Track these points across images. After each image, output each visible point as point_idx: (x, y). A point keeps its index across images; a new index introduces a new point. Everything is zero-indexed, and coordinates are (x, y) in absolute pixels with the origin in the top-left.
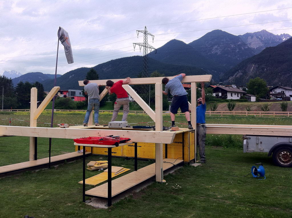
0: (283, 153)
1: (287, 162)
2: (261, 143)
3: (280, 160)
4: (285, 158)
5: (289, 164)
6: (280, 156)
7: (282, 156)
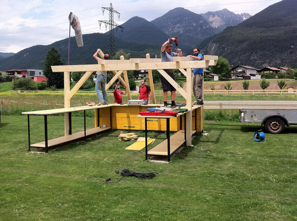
0: (273, 123)
1: (276, 130)
2: (255, 115)
3: (271, 128)
4: (275, 127)
5: (278, 131)
6: (271, 125)
7: (273, 125)
